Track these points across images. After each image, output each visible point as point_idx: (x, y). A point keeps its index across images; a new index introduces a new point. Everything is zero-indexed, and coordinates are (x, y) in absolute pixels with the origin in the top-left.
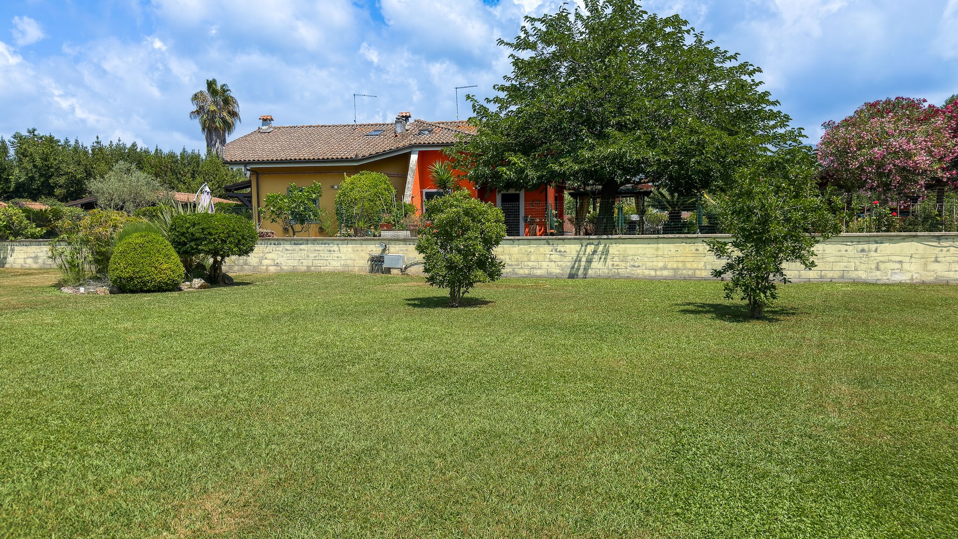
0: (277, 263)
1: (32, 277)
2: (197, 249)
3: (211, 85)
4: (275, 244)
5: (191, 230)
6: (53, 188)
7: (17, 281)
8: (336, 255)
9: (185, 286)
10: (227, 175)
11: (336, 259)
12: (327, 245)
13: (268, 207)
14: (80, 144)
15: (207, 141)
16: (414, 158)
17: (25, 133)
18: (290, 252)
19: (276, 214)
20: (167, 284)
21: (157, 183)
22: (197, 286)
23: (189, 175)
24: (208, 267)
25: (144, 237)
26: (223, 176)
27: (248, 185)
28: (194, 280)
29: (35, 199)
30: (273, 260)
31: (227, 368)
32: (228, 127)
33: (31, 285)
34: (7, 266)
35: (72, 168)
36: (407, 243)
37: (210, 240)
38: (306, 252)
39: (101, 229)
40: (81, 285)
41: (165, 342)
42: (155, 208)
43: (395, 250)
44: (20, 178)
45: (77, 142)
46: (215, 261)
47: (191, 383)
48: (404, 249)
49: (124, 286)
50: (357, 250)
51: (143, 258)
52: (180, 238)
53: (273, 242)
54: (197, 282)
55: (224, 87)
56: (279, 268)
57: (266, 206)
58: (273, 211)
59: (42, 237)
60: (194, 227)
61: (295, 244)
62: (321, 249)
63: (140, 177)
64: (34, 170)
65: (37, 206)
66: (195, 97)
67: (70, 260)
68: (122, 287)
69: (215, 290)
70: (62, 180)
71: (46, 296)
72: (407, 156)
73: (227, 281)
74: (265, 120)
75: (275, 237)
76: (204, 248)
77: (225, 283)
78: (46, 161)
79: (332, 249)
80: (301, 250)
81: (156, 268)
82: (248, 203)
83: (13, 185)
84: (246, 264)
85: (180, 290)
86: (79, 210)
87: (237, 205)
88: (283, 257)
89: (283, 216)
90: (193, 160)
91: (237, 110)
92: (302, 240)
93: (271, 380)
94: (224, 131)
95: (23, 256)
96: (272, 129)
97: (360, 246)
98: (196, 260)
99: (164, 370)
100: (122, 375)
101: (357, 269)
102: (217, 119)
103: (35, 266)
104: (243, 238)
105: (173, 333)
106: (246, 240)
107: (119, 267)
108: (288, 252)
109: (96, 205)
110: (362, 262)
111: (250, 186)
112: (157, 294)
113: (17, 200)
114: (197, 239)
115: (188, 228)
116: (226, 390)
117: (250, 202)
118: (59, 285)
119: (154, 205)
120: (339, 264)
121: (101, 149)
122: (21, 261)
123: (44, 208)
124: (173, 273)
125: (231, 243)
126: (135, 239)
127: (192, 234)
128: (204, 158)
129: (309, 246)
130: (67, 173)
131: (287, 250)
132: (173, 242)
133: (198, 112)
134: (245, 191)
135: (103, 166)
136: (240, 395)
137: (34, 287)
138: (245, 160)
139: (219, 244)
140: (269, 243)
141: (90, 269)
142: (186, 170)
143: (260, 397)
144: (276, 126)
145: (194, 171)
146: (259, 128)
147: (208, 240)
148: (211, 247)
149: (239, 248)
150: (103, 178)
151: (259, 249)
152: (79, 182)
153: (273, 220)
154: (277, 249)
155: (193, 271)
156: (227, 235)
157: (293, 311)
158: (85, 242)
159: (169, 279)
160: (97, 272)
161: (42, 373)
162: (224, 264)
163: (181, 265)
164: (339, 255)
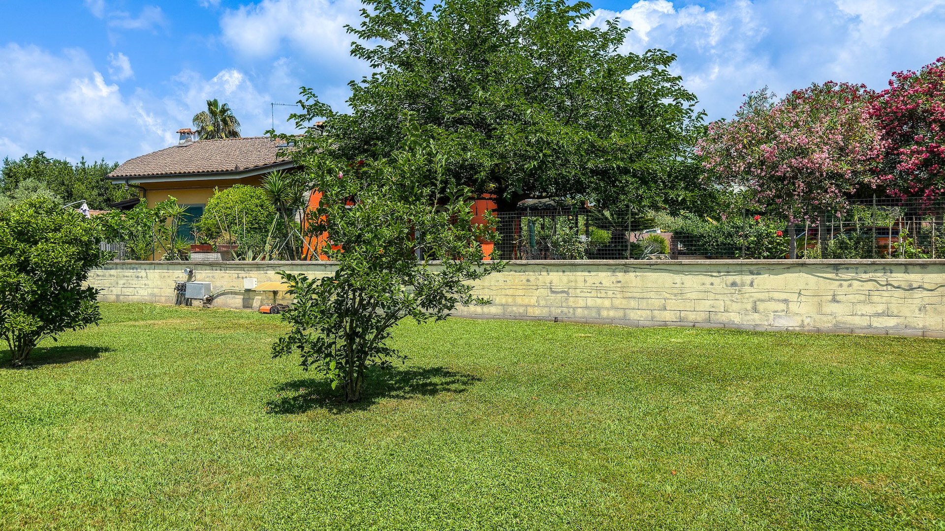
8: (144, 283)
11: (143, 286)
12: (135, 271)
43: (202, 276)
50: (164, 277)
79: (140, 274)
110: (169, 291)
164: (146, 282)
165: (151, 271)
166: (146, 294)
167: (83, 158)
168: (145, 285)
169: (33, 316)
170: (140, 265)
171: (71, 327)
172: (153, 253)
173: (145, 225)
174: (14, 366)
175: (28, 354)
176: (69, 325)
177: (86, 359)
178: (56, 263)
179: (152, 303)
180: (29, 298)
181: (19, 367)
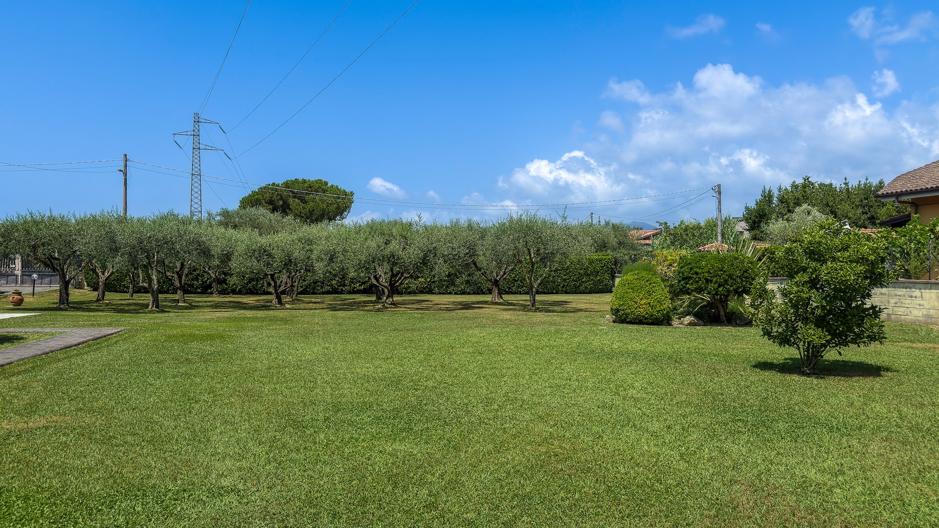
38: (886, 297)
62: (902, 293)
79: (914, 294)
164: (921, 302)
165: (927, 291)
166: (920, 314)
167: (846, 179)
168: (920, 305)
169: (822, 330)
170: (914, 284)
171: (856, 343)
172: (929, 272)
173: (919, 242)
174: (803, 374)
175: (815, 364)
176: (854, 341)
177: (870, 376)
178: (845, 280)
179: (927, 324)
180: (818, 312)
181: (808, 375)
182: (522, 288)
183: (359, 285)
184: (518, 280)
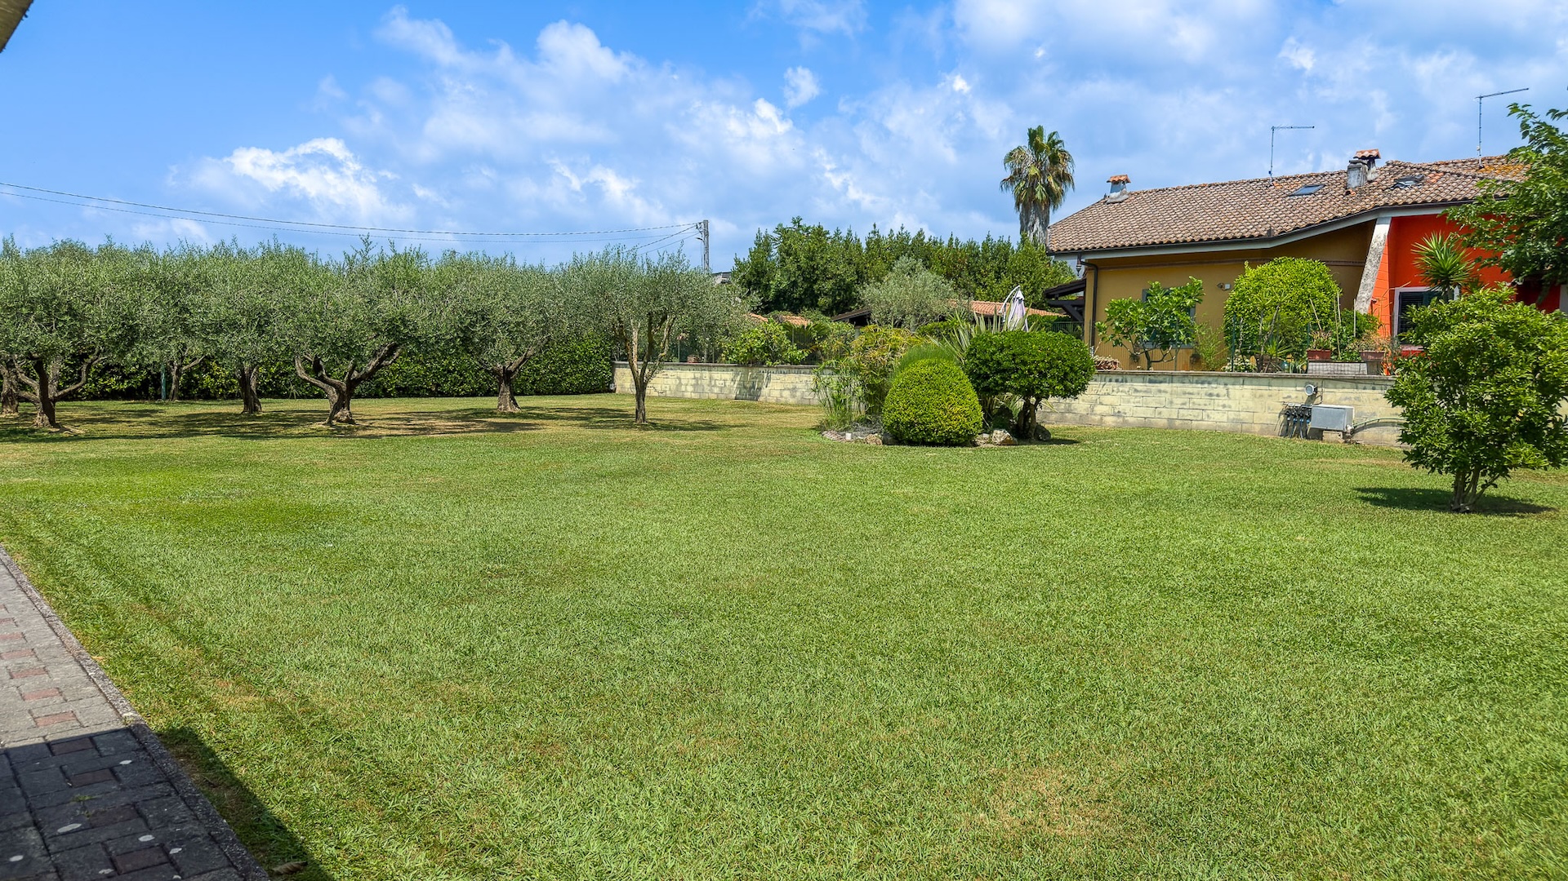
0: (1119, 412)
1: (789, 415)
2: (1002, 384)
3: (1034, 135)
4: (1117, 381)
5: (998, 356)
6: (817, 296)
7: (772, 419)
8: (1221, 403)
9: (981, 439)
10: (1046, 272)
11: (1220, 408)
12: (1206, 385)
13: (1112, 321)
14: (854, 235)
15: (1022, 222)
16: (1381, 231)
17: (788, 224)
18: (1141, 394)
19: (1123, 333)
20: (958, 436)
21: (949, 287)
22: (998, 441)
23: (992, 275)
24: (1016, 414)
25: (934, 365)
26: (1040, 275)
27: (1080, 286)
28: (995, 431)
29: (796, 312)
30: (1113, 406)
31: (1051, 572)
32: (1053, 198)
33: (788, 426)
34: (761, 399)
35: (841, 269)
36: (1359, 385)
37: (1023, 372)
38: (1167, 395)
39: (877, 353)
40: (846, 430)
41: (958, 520)
42: (945, 323)
43: (1333, 398)
44: (781, 283)
45: (849, 233)
46: (1027, 405)
47: (999, 588)
48: (1353, 396)
49: (902, 434)
50: (1261, 396)
51: (929, 395)
52: (981, 369)
53: (1114, 377)
54: (1000, 435)
55: (1054, 137)
56: (1121, 420)
57: (1108, 320)
58: (1118, 328)
59: (802, 362)
60: (1001, 352)
61: (1150, 382)
62: (1195, 390)
63: (928, 278)
64: (798, 273)
65: (798, 321)
66: (1011, 156)
67: (835, 395)
68: (899, 436)
69: (1023, 448)
70: (828, 285)
71: (803, 442)
72: (1368, 228)
73: (1041, 436)
74: (1115, 183)
75: (1119, 369)
76: (1013, 384)
77: (1040, 440)
78: (812, 260)
79: (1215, 392)
80: (1160, 391)
81: (945, 410)
82: (1077, 316)
83: (772, 293)
84: (1069, 411)
85: (975, 445)
86: (848, 328)
87: (1059, 319)
88: (1129, 402)
89: (1134, 336)
90: (999, 252)
91: (1069, 171)
92: (1163, 374)
93: (1124, 602)
94: (1047, 207)
95: (779, 386)
96: (1125, 196)
97: (1267, 388)
98: (999, 401)
99: (960, 562)
100: (904, 561)
101: (1257, 428)
102: (1039, 189)
103: (791, 401)
104: (1071, 369)
105: (968, 509)
106: (1076, 373)
107: (897, 407)
108: (1138, 394)
109: (869, 319)
110: (1270, 416)
111: (1083, 289)
112: (943, 448)
113: (776, 312)
114: (1004, 371)
115: (994, 353)
116: (1053, 605)
117: (1081, 313)
118: (820, 429)
119: (943, 319)
120: (1225, 418)
121: (878, 241)
122: (776, 394)
123: (806, 323)
124: (968, 420)
125: (1053, 377)
126: (921, 368)
127: (999, 363)
128: (1016, 247)
129: (1174, 385)
130: (835, 276)
131: (1136, 391)
132: (971, 373)
133: (1012, 179)
134: (1073, 297)
135: (880, 265)
136: (1076, 618)
137: (791, 429)
138: (1080, 249)
139: (1035, 378)
140: (1108, 379)
141: (858, 408)
142: (988, 267)
143: (1109, 626)
144: (1133, 191)
145: (999, 268)
146: (1105, 196)
147: (1020, 372)
148: (1024, 382)
149: (1065, 386)
150: (881, 282)
151: (1093, 386)
152: (848, 288)
153: (1117, 342)
154: (1121, 389)
155: (995, 418)
156: (1047, 366)
157: (1149, 492)
158: (856, 371)
159: (961, 428)
160: (867, 413)
161: (807, 545)
162: (1039, 409)
163: (979, 408)
182: (462, 384)
183: (117, 381)
184: (455, 370)
